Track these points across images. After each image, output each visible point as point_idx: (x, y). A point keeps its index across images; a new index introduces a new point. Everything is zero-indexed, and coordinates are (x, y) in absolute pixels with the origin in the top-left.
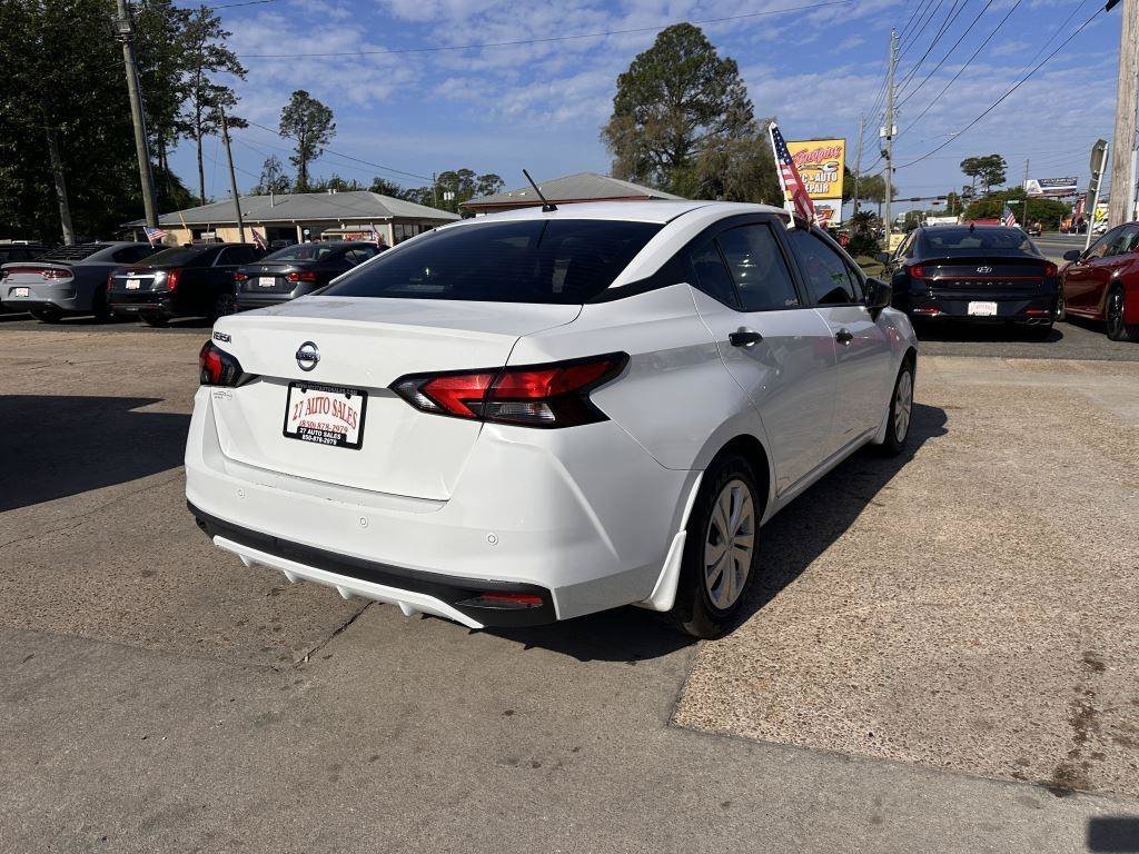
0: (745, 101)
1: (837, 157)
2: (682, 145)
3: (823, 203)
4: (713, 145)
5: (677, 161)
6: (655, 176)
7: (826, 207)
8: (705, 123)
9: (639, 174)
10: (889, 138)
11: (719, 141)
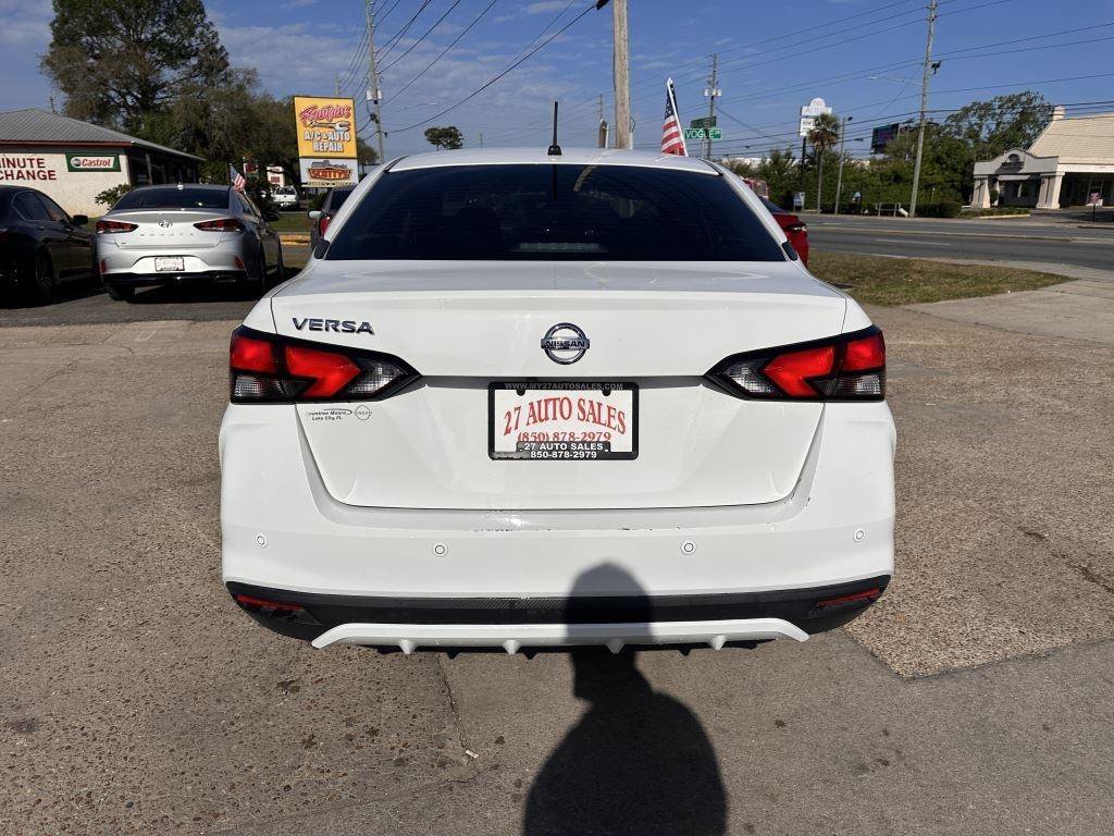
0: (218, 46)
1: (348, 116)
2: (149, 90)
3: (340, 162)
4: (185, 91)
5: (145, 105)
6: (120, 120)
7: (342, 166)
8: (174, 66)
9: (100, 116)
10: (376, 102)
11: (194, 89)
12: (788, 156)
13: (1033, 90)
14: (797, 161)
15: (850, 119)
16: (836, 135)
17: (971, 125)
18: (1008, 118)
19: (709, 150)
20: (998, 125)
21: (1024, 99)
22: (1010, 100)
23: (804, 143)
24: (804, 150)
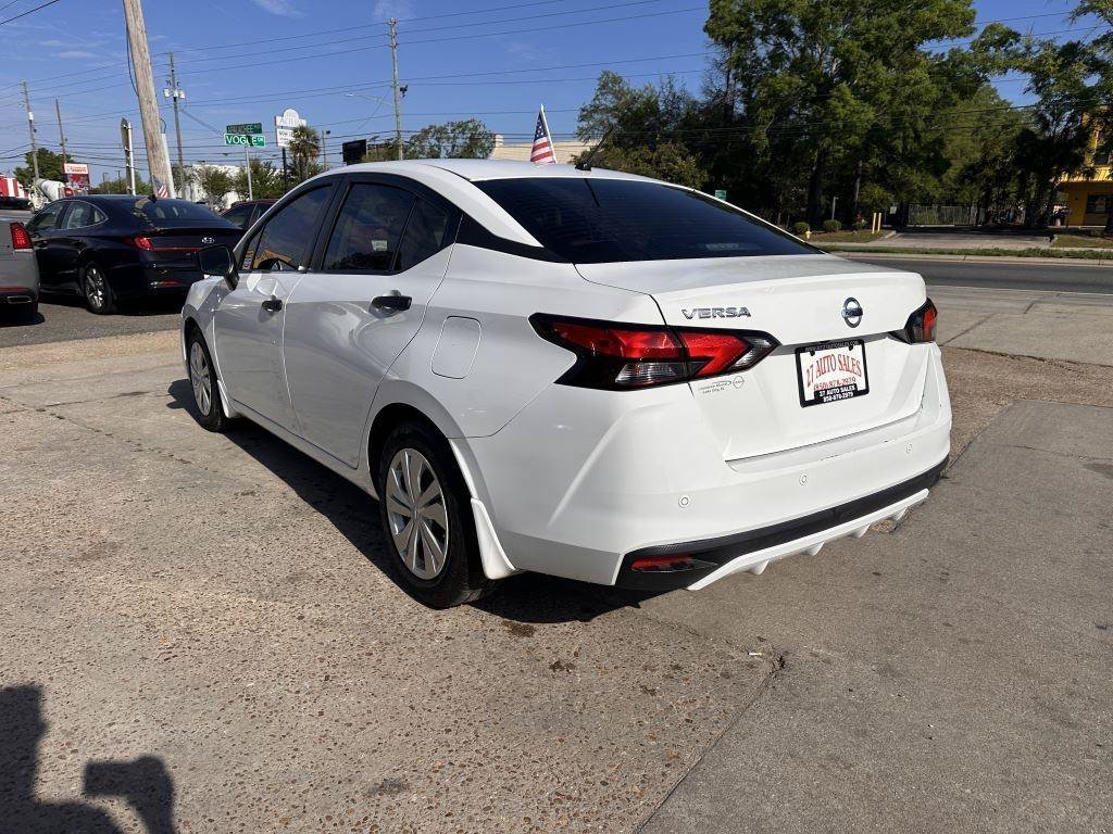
12: (268, 166)
13: (477, 119)
14: (278, 171)
15: (328, 132)
16: (317, 148)
17: (432, 147)
18: (460, 141)
19: (180, 155)
20: (453, 147)
21: (471, 125)
22: (459, 126)
23: (284, 153)
24: (284, 162)
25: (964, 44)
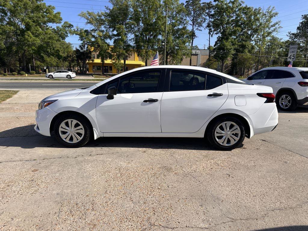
25: (60, 25)
